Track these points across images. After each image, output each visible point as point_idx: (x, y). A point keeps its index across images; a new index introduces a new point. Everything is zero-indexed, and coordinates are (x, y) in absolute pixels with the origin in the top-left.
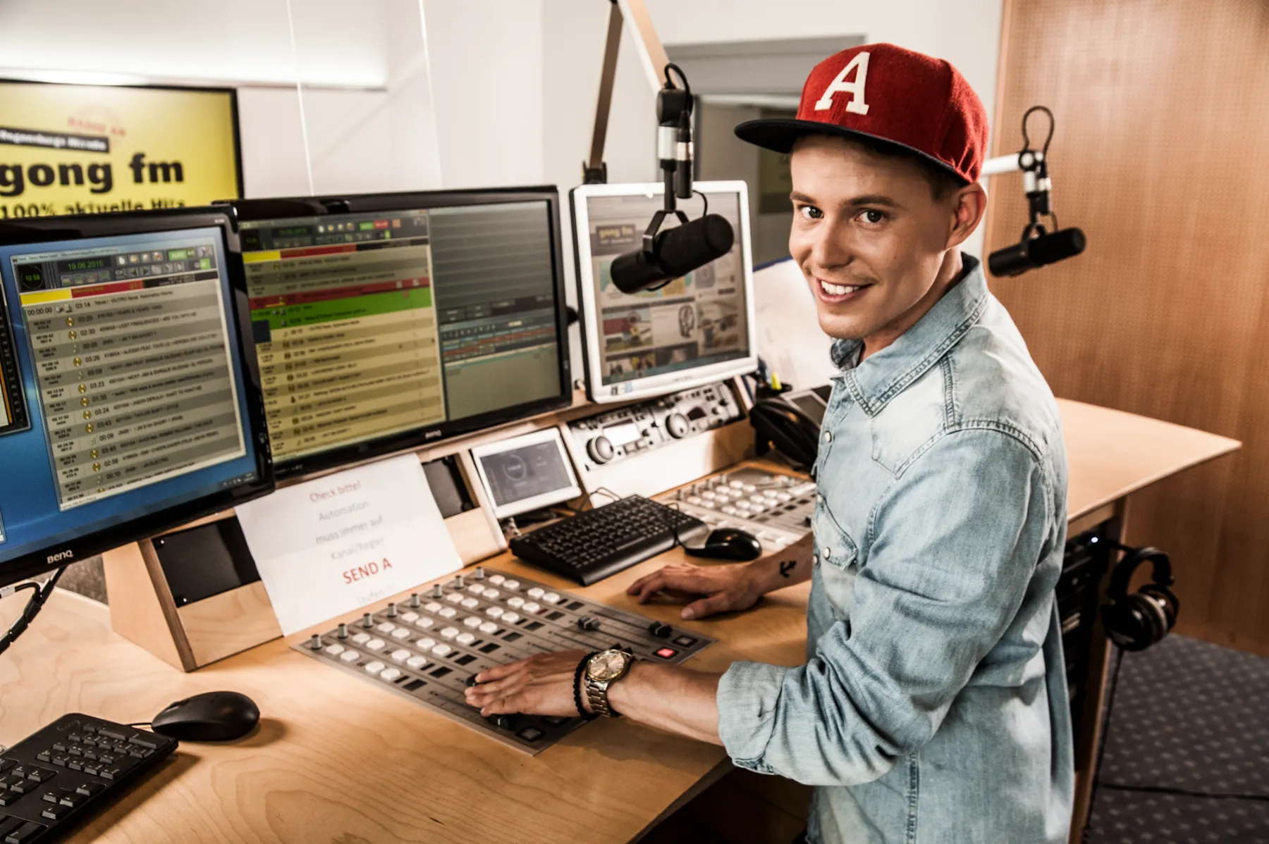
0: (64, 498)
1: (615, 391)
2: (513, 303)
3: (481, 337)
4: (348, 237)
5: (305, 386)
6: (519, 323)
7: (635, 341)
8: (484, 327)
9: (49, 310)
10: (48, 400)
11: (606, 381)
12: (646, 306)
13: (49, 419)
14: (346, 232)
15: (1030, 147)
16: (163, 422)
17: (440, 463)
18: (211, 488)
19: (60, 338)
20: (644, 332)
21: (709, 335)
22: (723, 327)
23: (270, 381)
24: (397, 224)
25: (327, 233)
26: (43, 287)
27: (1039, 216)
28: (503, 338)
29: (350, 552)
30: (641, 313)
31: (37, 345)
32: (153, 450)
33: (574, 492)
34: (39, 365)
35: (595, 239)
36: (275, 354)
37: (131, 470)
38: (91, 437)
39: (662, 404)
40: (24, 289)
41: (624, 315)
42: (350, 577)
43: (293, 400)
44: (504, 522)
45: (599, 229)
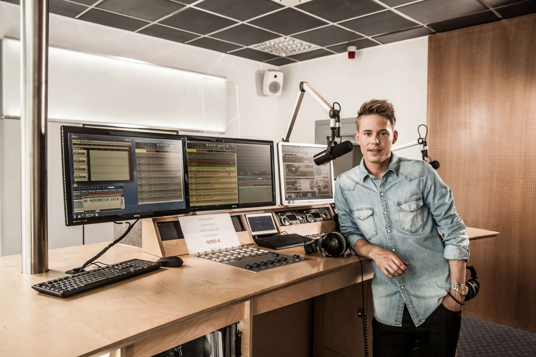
0: (139, 201)
1: (289, 203)
2: (259, 173)
3: (249, 181)
4: (214, 148)
5: (200, 183)
6: (261, 179)
7: (296, 189)
8: (251, 178)
9: (141, 154)
10: (138, 176)
11: (286, 199)
12: (300, 179)
13: (138, 181)
14: (213, 147)
15: (421, 137)
16: (164, 187)
17: (236, 217)
18: (174, 208)
19: (143, 161)
20: (298, 186)
21: (319, 190)
22: (324, 188)
23: (191, 187)
24: (227, 146)
25: (209, 146)
26: (140, 148)
27: (425, 158)
28: (256, 182)
29: (209, 236)
30: (298, 180)
31: (137, 162)
32: (161, 194)
33: (275, 231)
34: (137, 167)
35: (284, 157)
36: (193, 180)
37: (155, 198)
38: (147, 187)
39: (305, 212)
40: (136, 148)
41: (293, 180)
42: (209, 242)
43: (197, 193)
44: (254, 237)
45: (285, 155)
